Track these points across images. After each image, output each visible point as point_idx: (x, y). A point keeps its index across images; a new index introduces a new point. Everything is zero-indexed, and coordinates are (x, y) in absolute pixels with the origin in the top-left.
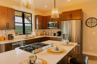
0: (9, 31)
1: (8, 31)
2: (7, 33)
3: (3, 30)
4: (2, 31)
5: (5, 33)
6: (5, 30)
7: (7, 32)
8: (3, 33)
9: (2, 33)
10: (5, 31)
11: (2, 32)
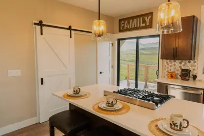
0: (188, 63)
1: (186, 63)
2: (184, 65)
3: (177, 61)
4: (175, 61)
5: (179, 65)
6: (180, 61)
7: (183, 63)
8: (177, 65)
9: (175, 65)
10: (180, 63)
11: (175, 63)
